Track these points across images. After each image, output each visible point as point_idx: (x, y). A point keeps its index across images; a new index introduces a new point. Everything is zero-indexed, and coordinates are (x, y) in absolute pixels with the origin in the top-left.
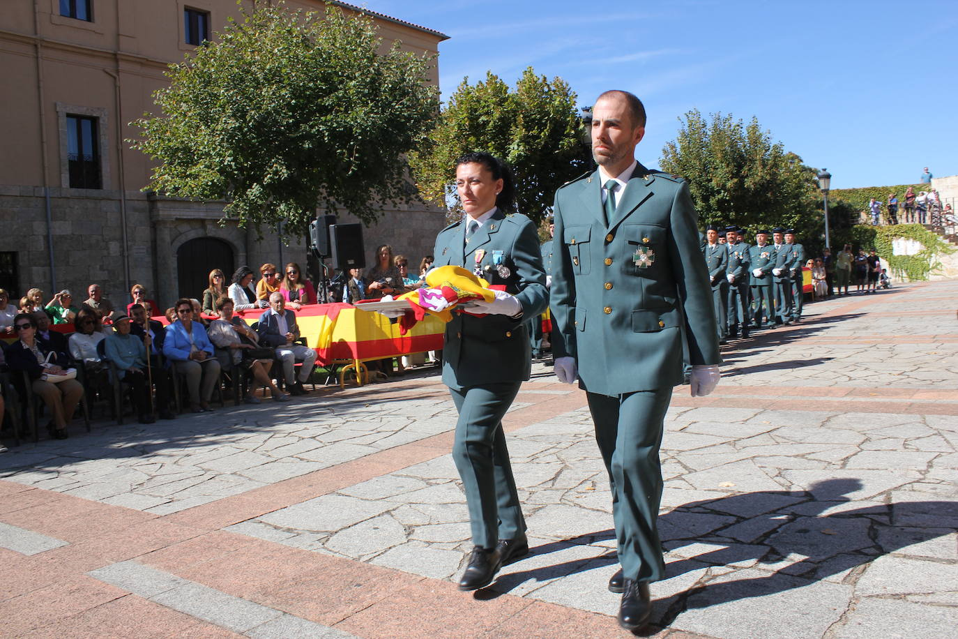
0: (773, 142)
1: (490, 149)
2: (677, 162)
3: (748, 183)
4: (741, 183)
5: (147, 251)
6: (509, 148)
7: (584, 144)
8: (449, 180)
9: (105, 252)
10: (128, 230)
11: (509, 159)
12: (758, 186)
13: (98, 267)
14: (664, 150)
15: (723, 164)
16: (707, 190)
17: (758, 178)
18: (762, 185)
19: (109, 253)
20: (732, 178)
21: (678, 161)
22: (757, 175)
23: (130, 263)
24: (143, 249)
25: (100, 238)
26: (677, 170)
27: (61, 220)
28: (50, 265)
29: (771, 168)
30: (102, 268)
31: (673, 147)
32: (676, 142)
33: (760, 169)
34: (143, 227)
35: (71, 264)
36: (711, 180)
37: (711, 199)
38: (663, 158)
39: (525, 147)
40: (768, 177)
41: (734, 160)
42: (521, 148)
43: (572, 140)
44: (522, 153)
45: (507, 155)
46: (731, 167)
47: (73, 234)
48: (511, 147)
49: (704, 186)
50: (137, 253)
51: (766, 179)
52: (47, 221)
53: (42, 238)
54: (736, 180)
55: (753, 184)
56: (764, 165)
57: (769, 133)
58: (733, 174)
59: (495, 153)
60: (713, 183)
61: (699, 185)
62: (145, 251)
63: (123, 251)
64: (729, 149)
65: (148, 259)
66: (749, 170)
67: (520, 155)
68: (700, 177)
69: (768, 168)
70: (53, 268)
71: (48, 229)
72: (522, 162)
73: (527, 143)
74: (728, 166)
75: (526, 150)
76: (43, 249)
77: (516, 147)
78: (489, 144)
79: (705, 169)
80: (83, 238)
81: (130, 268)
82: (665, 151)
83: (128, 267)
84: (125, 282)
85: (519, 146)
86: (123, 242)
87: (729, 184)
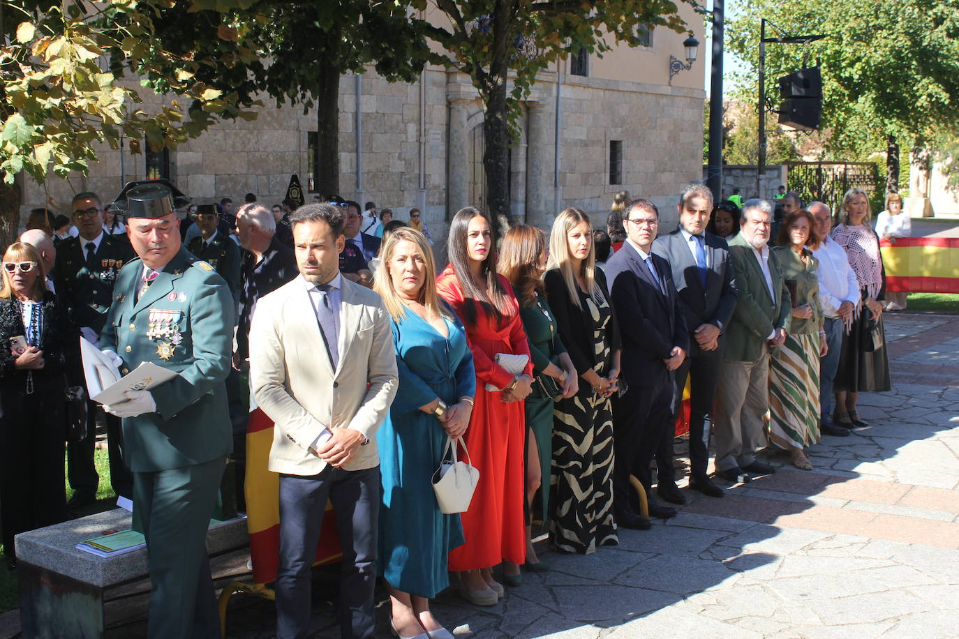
5: (442, 137)
9: (403, 137)
10: (427, 109)
13: (397, 155)
19: (407, 138)
23: (426, 152)
24: (438, 134)
25: (400, 117)
27: (368, 94)
28: (357, 151)
30: (400, 158)
34: (440, 106)
35: (374, 150)
47: (376, 112)
50: (433, 139)
52: (357, 94)
53: (350, 116)
62: (439, 137)
63: (420, 135)
65: (443, 148)
70: (360, 154)
71: (357, 105)
76: (351, 131)
80: (386, 118)
81: (426, 158)
83: (425, 157)
84: (420, 175)
86: (420, 124)
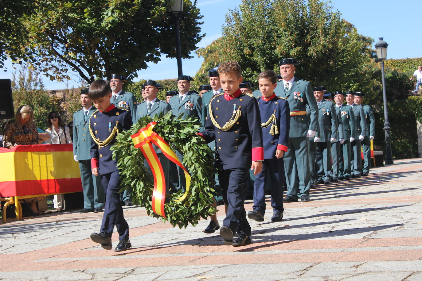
0: (334, 11)
1: (86, 15)
2: (240, 29)
3: (311, 51)
4: (305, 50)
6: (104, 14)
7: (172, 12)
8: (40, 44)
11: (103, 24)
12: (321, 55)
14: (227, 18)
15: (287, 33)
16: (270, 59)
17: (321, 47)
18: (324, 54)
20: (295, 46)
21: (242, 29)
22: (320, 44)
26: (241, 37)
29: (333, 37)
31: (237, 14)
32: (239, 9)
33: (322, 38)
36: (275, 48)
37: (275, 67)
38: (226, 25)
39: (119, 14)
40: (330, 46)
41: (297, 28)
42: (116, 15)
43: (162, 8)
44: (117, 20)
45: (101, 20)
46: (294, 36)
48: (105, 13)
49: (268, 54)
51: (328, 48)
54: (299, 48)
55: (316, 52)
56: (326, 34)
57: (331, 2)
58: (296, 41)
59: (90, 19)
60: (277, 51)
61: (263, 53)
64: (292, 18)
66: (312, 39)
67: (113, 21)
68: (265, 44)
69: (329, 37)
72: (116, 26)
73: (121, 10)
74: (291, 35)
75: (121, 17)
77: (110, 14)
78: (85, 10)
79: (269, 36)
82: (228, 20)
85: (113, 12)
87: (293, 52)
